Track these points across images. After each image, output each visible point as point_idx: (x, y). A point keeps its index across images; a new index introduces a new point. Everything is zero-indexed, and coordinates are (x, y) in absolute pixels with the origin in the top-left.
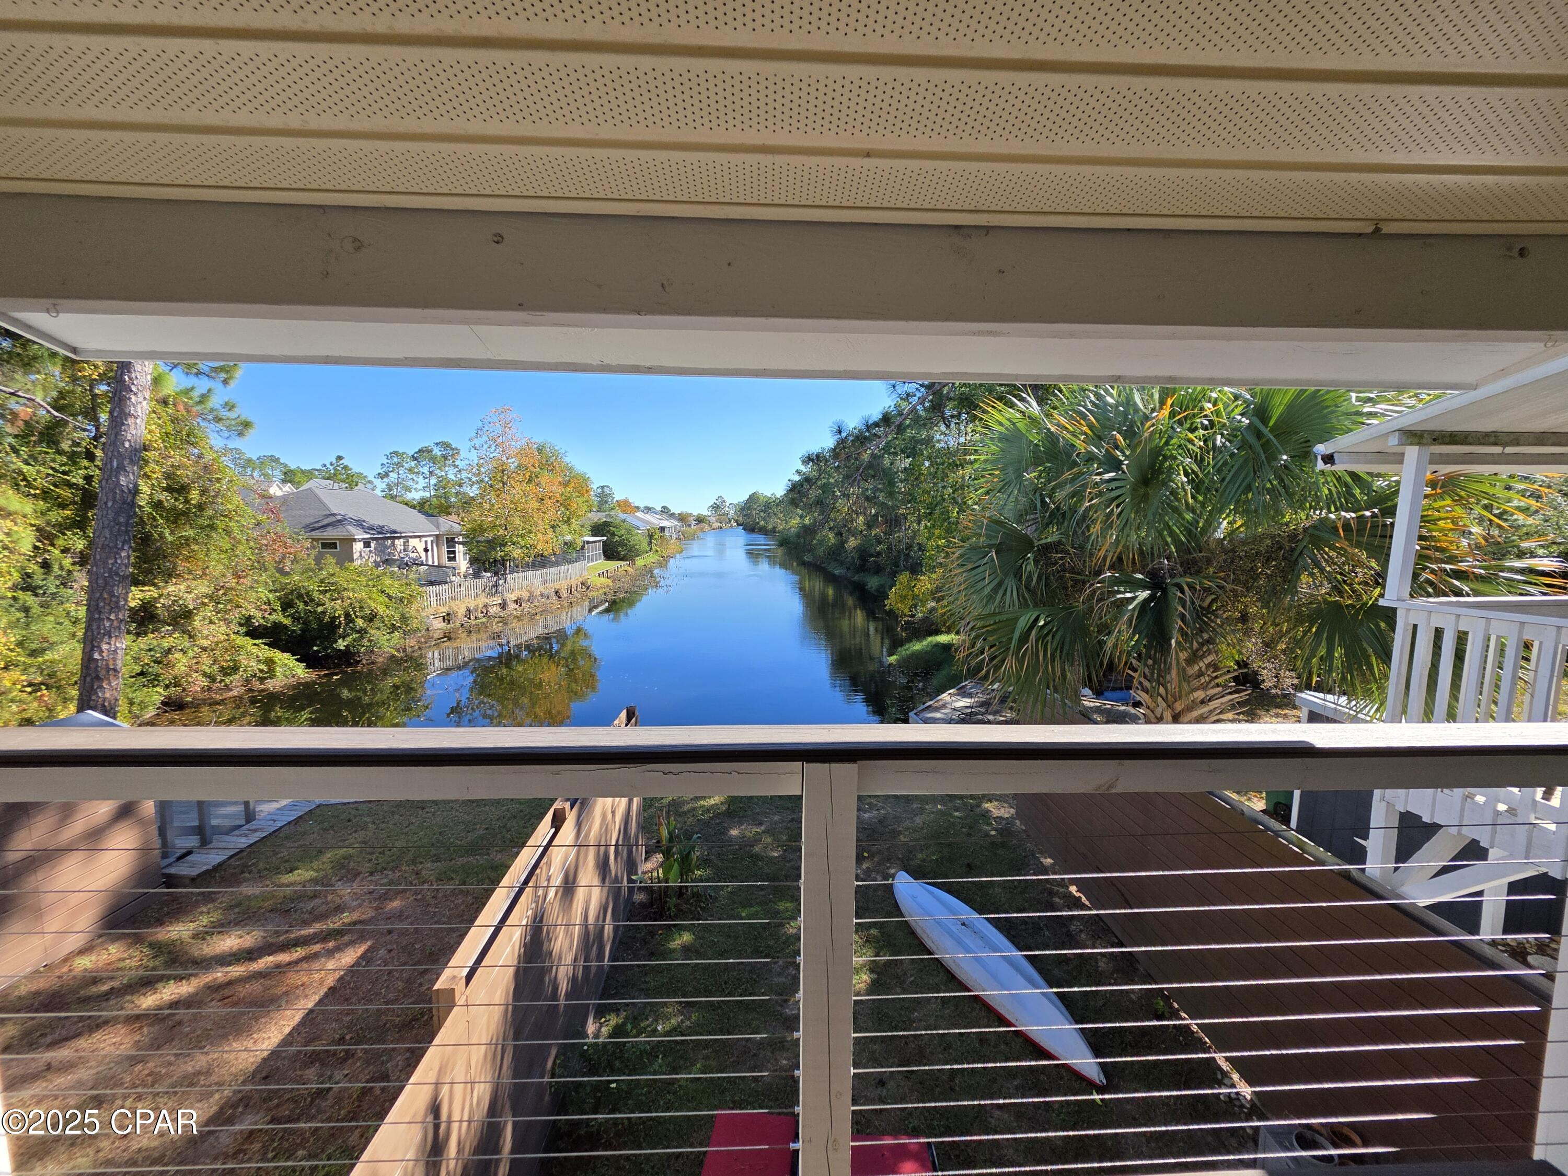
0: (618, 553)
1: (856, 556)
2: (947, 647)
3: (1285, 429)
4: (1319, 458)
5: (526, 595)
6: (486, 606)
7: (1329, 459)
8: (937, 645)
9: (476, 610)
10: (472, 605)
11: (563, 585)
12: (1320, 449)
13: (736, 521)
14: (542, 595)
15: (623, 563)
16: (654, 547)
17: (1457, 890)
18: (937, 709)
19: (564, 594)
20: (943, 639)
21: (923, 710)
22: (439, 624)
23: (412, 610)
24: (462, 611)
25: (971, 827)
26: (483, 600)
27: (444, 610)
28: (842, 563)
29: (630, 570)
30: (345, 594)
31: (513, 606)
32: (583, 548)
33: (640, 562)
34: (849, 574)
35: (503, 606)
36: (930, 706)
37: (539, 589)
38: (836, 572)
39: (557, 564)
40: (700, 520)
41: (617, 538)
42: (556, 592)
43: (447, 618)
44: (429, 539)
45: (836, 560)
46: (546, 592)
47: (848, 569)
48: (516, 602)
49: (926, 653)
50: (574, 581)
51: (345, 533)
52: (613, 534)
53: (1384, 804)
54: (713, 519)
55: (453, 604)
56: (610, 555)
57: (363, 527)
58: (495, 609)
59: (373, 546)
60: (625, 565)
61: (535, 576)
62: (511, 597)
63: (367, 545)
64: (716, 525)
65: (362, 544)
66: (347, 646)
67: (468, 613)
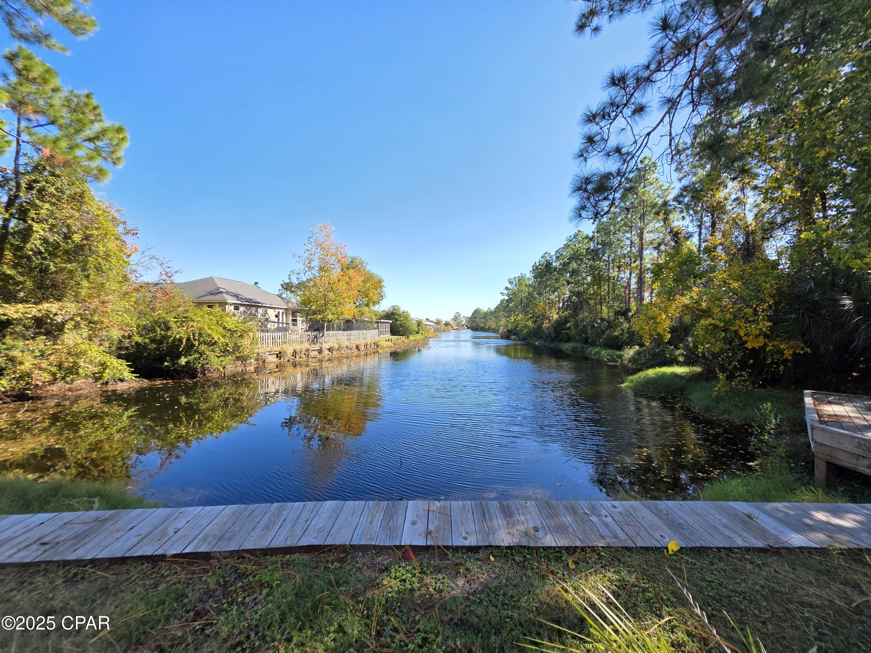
0: (399, 331)
1: (551, 332)
5: (336, 346)
6: (307, 350)
9: (301, 352)
10: (298, 348)
11: (361, 342)
13: (467, 326)
14: (347, 347)
16: (421, 331)
19: (362, 348)
22: (273, 359)
23: (245, 342)
24: (290, 351)
26: (306, 345)
27: (277, 349)
28: (541, 338)
29: (406, 341)
30: (191, 323)
31: (326, 352)
32: (377, 325)
34: (547, 344)
35: (320, 351)
37: (345, 343)
38: (537, 344)
40: (447, 324)
41: (398, 322)
42: (357, 347)
43: (279, 355)
44: (281, 311)
45: (536, 336)
46: (350, 346)
48: (329, 350)
50: (369, 341)
51: (222, 299)
52: (397, 320)
54: (454, 325)
55: (284, 346)
56: (394, 331)
57: (236, 296)
58: (314, 353)
59: (242, 309)
60: (403, 338)
61: (343, 335)
62: (326, 346)
63: (236, 308)
64: (455, 327)
65: (232, 307)
66: (188, 363)
67: (295, 354)
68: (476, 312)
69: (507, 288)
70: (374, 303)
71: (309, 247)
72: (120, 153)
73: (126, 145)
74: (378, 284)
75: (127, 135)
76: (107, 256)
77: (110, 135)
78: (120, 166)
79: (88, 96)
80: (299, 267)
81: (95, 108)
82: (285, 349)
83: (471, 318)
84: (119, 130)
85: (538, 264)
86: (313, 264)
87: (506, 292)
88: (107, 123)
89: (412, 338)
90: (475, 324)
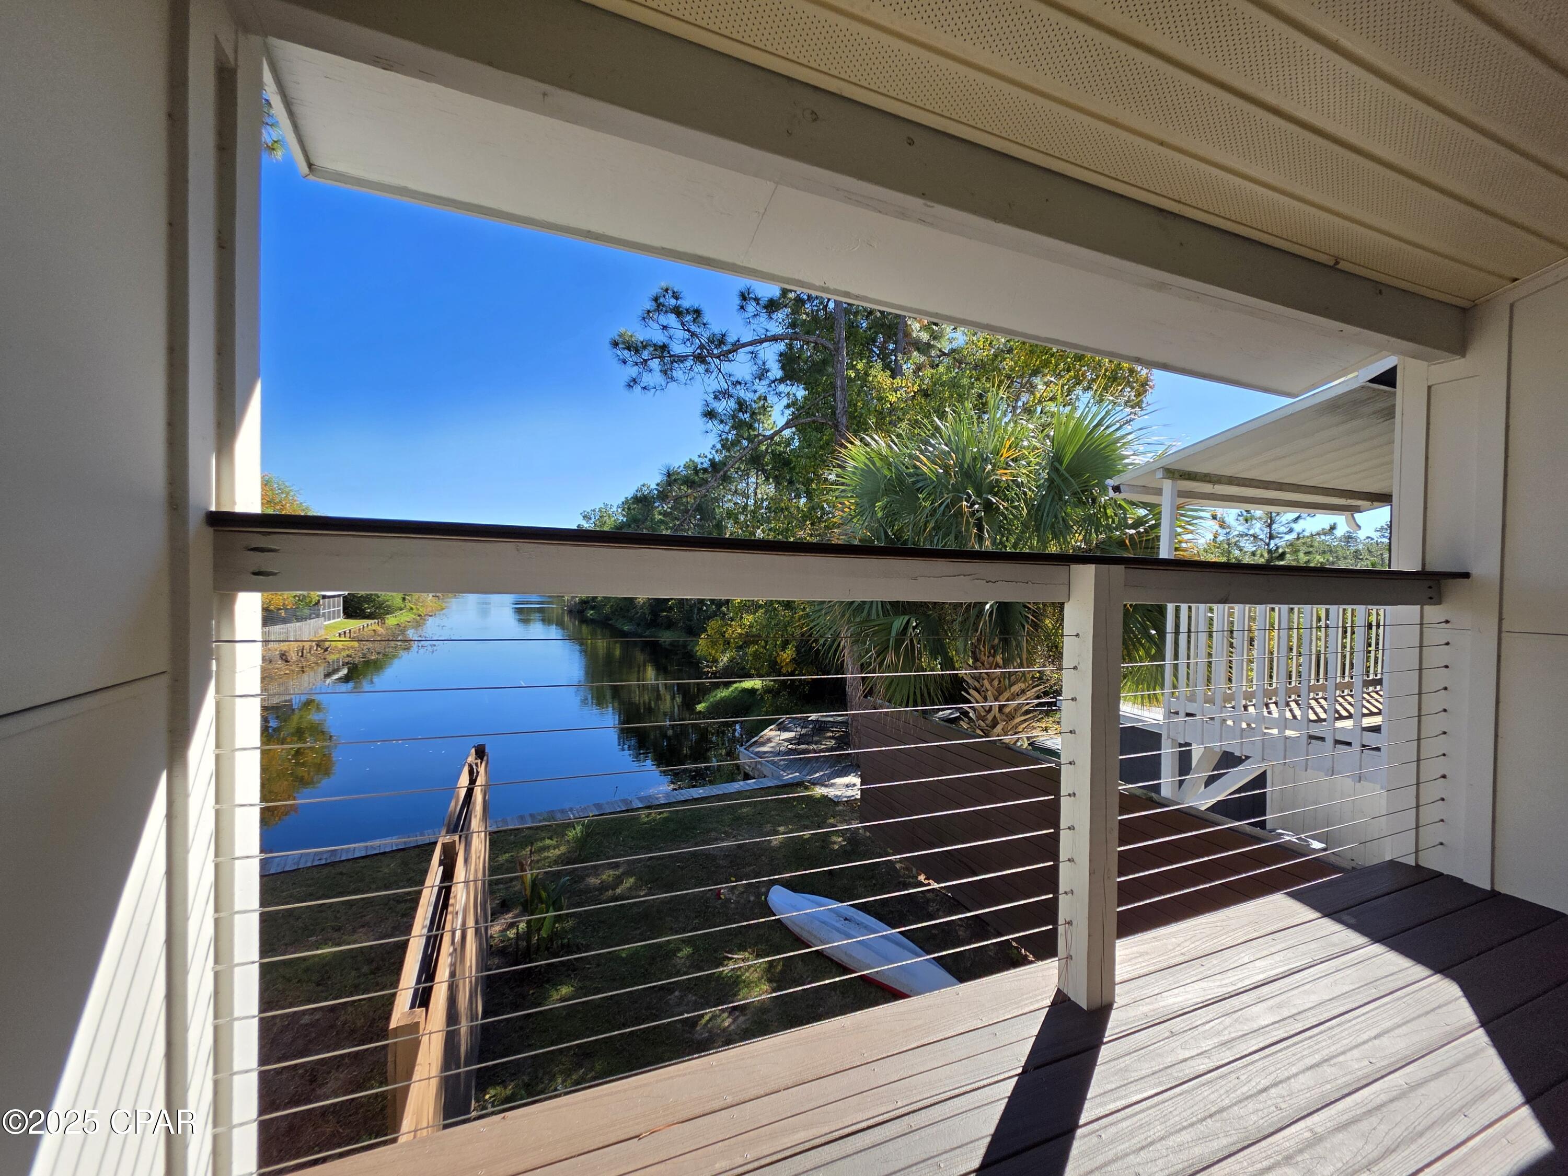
0: (363, 611)
1: (647, 612)
2: (752, 691)
3: (1076, 470)
4: (1110, 489)
7: (1117, 489)
8: (745, 691)
11: (291, 647)
12: (1110, 482)
15: (370, 622)
16: (409, 605)
17: (1225, 790)
18: (763, 744)
20: (748, 684)
21: (751, 745)
25: (823, 841)
28: (631, 620)
29: (380, 630)
32: (318, 603)
33: (391, 620)
34: (640, 630)
36: (756, 742)
38: (626, 628)
39: (285, 621)
42: (283, 656)
45: (624, 617)
47: (638, 625)
49: (734, 698)
50: (307, 641)
53: (1170, 740)
60: (371, 624)
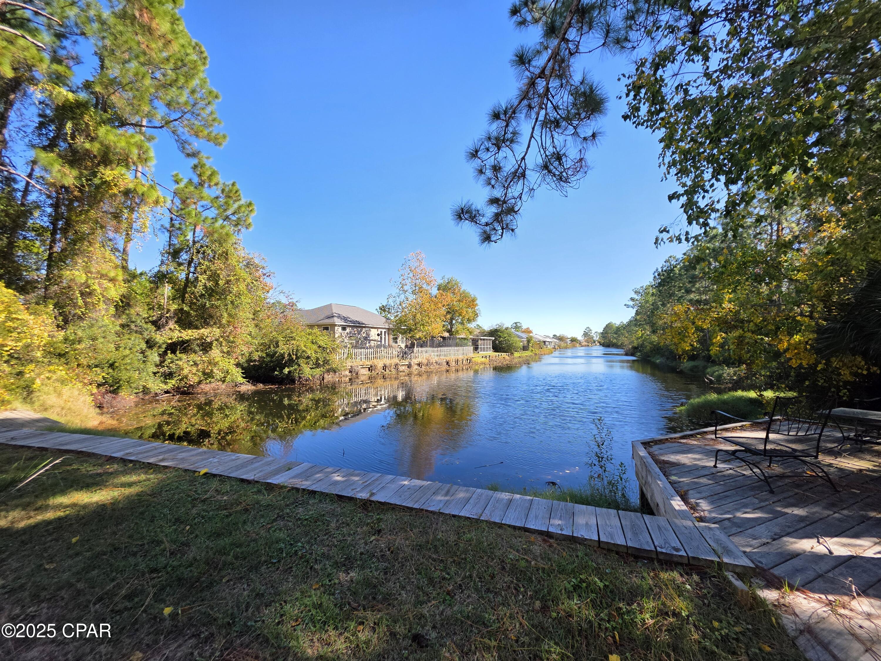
0: (503, 349)
5: (425, 361)
6: (396, 365)
9: (391, 367)
10: (388, 362)
13: (599, 342)
14: (437, 363)
16: (530, 348)
19: (453, 364)
22: (365, 372)
24: (380, 365)
26: (396, 360)
27: (369, 363)
30: (293, 342)
31: (416, 367)
34: (668, 362)
35: (409, 366)
37: (435, 359)
40: (573, 340)
42: (447, 363)
43: (370, 369)
46: (439, 361)
48: (419, 365)
51: (334, 322)
54: (583, 340)
55: (375, 361)
56: (496, 348)
57: (345, 319)
58: (404, 367)
59: (348, 330)
60: (504, 355)
61: (433, 352)
62: (415, 361)
63: (344, 329)
64: (584, 343)
65: (340, 328)
66: (290, 372)
67: (385, 368)
68: (608, 327)
69: (632, 299)
70: (469, 321)
71: (402, 272)
72: (250, 220)
73: (253, 214)
74: (472, 303)
75: (255, 208)
76: (239, 295)
77: (243, 209)
78: (251, 229)
79: (233, 185)
80: (395, 291)
81: (236, 192)
82: (376, 363)
83: (602, 333)
84: (250, 204)
85: (660, 270)
86: (406, 288)
87: (631, 303)
88: (242, 202)
89: (516, 354)
90: (606, 340)
